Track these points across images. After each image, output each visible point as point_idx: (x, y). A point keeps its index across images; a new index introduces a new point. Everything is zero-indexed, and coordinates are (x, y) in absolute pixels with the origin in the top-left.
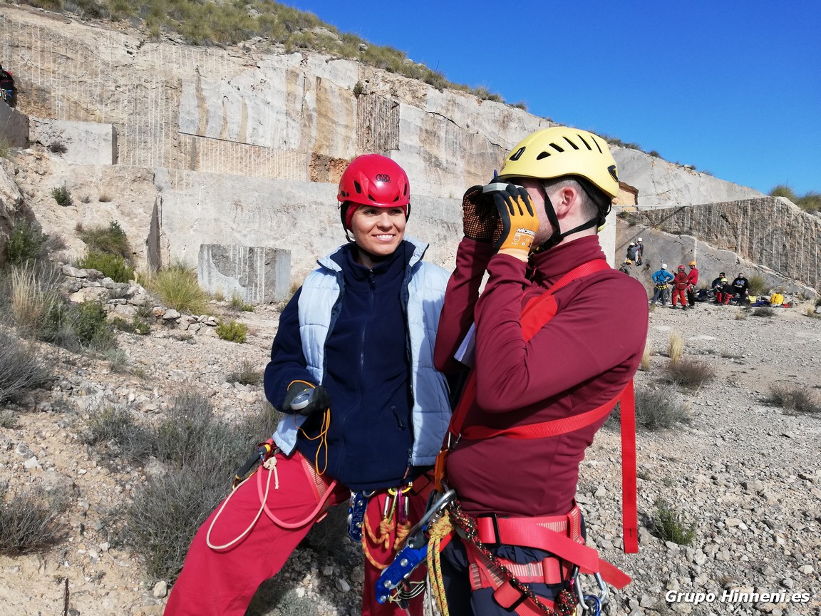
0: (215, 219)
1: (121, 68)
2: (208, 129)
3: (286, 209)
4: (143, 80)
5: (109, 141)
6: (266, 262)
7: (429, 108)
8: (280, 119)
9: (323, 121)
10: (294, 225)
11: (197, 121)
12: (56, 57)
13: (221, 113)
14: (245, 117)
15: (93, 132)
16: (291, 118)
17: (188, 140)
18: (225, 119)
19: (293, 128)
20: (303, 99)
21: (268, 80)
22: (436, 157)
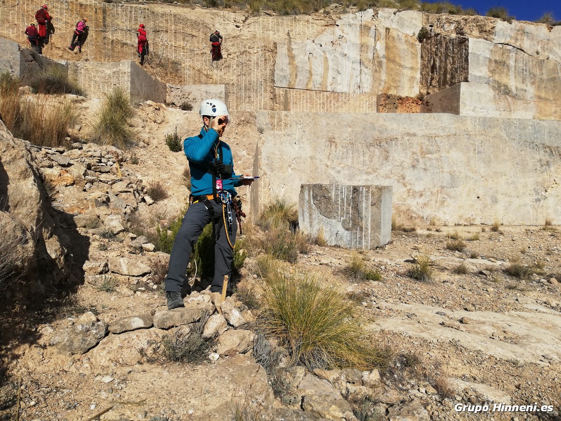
0: (311, 157)
1: (231, 39)
2: (297, 82)
3: (378, 143)
4: (247, 47)
5: (223, 98)
6: (372, 202)
7: (497, 39)
8: (355, 68)
9: (392, 65)
10: (386, 158)
11: (289, 76)
12: (185, 35)
13: (307, 67)
14: (327, 69)
15: (211, 92)
16: (364, 65)
17: (281, 92)
18: (310, 72)
19: (366, 74)
20: (375, 49)
21: (345, 36)
22: (505, 86)
